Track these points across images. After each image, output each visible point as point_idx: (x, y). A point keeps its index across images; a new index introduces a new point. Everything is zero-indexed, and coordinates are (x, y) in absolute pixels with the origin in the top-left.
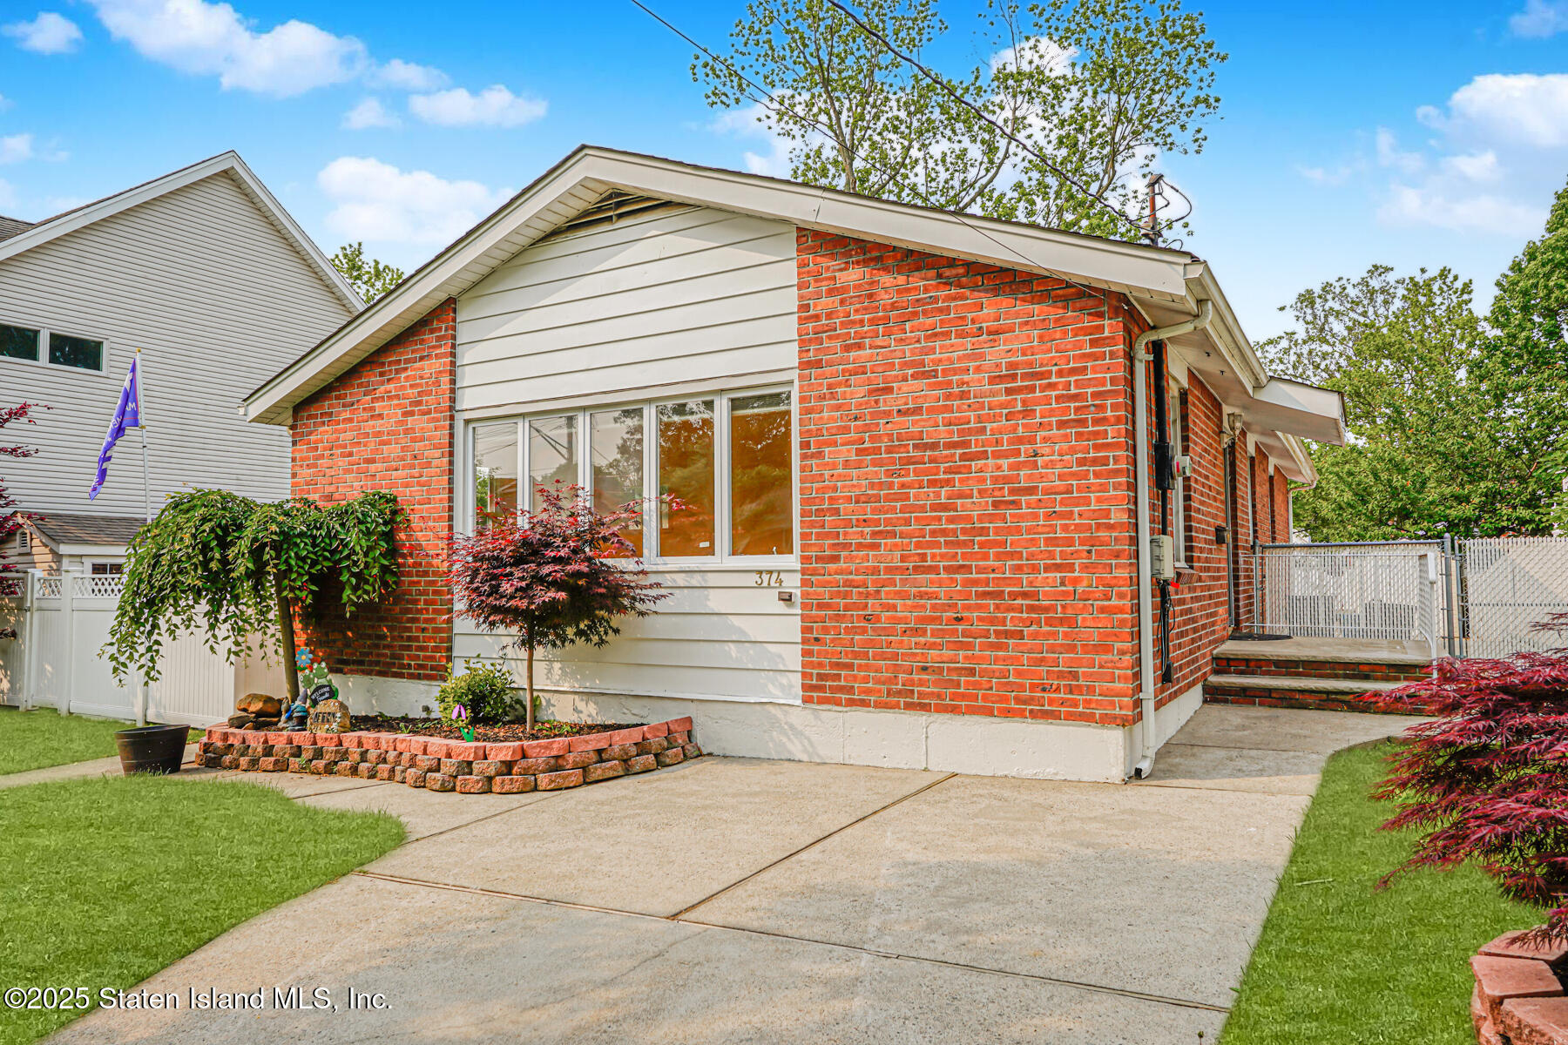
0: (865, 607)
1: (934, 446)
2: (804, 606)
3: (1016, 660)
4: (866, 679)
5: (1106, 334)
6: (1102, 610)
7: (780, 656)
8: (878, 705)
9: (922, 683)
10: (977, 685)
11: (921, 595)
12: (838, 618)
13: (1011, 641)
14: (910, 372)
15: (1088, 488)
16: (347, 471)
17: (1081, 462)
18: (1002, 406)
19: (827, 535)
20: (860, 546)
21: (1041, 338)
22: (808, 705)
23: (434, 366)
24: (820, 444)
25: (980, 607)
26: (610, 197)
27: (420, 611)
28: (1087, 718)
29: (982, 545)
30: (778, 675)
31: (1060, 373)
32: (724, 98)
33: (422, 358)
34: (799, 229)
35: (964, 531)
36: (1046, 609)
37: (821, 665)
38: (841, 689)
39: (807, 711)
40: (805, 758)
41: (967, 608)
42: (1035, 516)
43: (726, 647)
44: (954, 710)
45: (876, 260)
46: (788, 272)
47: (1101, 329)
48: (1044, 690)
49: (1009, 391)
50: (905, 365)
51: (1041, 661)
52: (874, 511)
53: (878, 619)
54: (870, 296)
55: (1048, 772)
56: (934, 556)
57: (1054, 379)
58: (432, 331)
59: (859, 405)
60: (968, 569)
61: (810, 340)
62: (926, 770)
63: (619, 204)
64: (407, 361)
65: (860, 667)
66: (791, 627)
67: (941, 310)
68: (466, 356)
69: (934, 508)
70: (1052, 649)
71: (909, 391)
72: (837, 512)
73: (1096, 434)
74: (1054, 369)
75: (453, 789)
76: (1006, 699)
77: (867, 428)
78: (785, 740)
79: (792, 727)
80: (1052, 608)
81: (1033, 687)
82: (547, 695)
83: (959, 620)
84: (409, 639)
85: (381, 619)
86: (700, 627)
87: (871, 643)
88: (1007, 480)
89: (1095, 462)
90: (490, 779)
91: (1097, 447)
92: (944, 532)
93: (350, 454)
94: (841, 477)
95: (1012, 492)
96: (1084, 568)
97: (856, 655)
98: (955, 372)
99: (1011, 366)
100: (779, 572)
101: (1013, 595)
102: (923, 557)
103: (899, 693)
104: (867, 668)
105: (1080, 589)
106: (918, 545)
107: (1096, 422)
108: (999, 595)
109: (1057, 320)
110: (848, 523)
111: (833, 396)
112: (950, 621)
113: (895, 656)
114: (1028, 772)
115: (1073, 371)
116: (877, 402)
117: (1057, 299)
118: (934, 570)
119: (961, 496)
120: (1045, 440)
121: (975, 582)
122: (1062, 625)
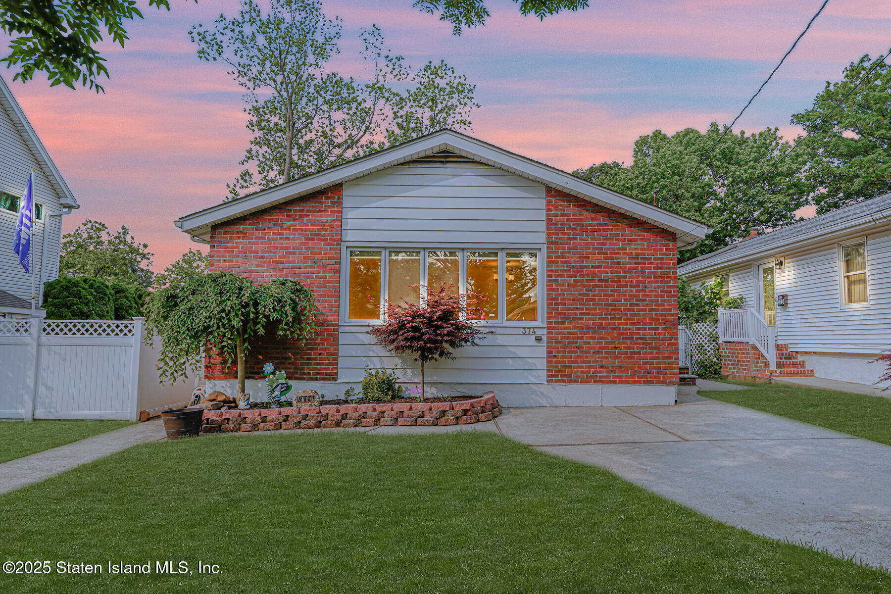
0: (577, 343)
1: (607, 281)
2: (548, 342)
3: (638, 363)
4: (577, 372)
5: (671, 247)
6: (669, 344)
7: (534, 364)
8: (582, 382)
9: (601, 372)
10: (623, 372)
11: (601, 338)
12: (565, 347)
13: (636, 356)
14: (597, 251)
15: (664, 301)
17: (662, 291)
18: (633, 268)
19: (560, 314)
20: (575, 319)
21: (648, 245)
22: (550, 383)
23: (326, 217)
24: (556, 276)
25: (624, 343)
26: (443, 152)
27: (319, 344)
28: (663, 383)
29: (625, 319)
30: (532, 371)
31: (655, 259)
33: (320, 211)
34: (547, 187)
35: (618, 314)
36: (649, 344)
37: (557, 366)
38: (566, 376)
39: (549, 386)
40: (548, 405)
41: (619, 343)
42: (645, 310)
43: (507, 360)
44: (614, 382)
45: (582, 206)
46: (542, 203)
47: (669, 245)
48: (648, 373)
49: (636, 263)
50: (594, 249)
51: (647, 363)
52: (581, 304)
53: (582, 347)
54: (580, 219)
55: (649, 403)
56: (606, 323)
57: (652, 261)
58: (328, 198)
59: (574, 262)
60: (619, 328)
61: (553, 234)
62: (602, 406)
63: (447, 157)
64: (310, 211)
65: (574, 367)
66: (542, 351)
67: (609, 230)
68: (349, 214)
69: (606, 305)
70: (651, 358)
71: (597, 259)
72: (564, 304)
73: (667, 282)
74: (653, 257)
76: (634, 377)
77: (578, 271)
78: (538, 398)
79: (542, 393)
80: (651, 343)
81: (644, 372)
83: (616, 348)
84: (309, 359)
85: (287, 349)
86: (493, 352)
87: (579, 357)
88: (635, 296)
89: (666, 292)
90: (458, 418)
91: (668, 287)
92: (610, 314)
93: (262, 257)
94: (566, 290)
95: (637, 300)
96: (663, 329)
97: (572, 362)
98: (616, 253)
99: (637, 254)
100: (534, 328)
101: (637, 339)
102: (602, 324)
103: (591, 377)
104: (578, 367)
105: (661, 337)
106: (599, 319)
107: (667, 277)
108: (632, 338)
109: (654, 240)
110: (570, 309)
111: (563, 257)
112: (613, 348)
113: (590, 362)
114: (640, 404)
115: (659, 259)
116: (583, 261)
117: (654, 232)
118: (606, 328)
119: (617, 301)
120: (649, 282)
121: (622, 334)
122: (655, 349)
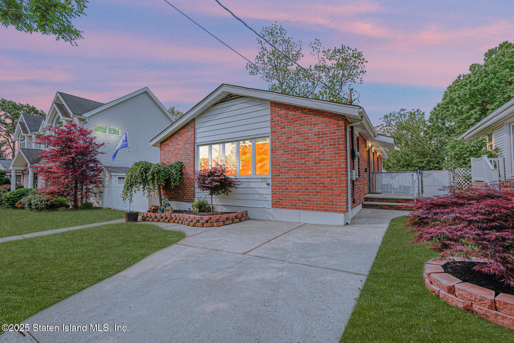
0: (286, 186)
1: (301, 150)
2: (272, 186)
3: (320, 198)
4: (286, 202)
5: (340, 124)
6: (339, 187)
7: (267, 197)
8: (289, 208)
9: (298, 203)
10: (311, 204)
11: (298, 184)
12: (280, 189)
13: (318, 194)
14: (296, 133)
15: (336, 159)
16: (172, 157)
17: (334, 153)
18: (317, 141)
19: (277, 170)
20: (284, 173)
21: (325, 126)
22: (273, 208)
23: (190, 133)
24: (275, 150)
25: (311, 186)
26: (229, 95)
27: (188, 187)
28: (336, 211)
29: (312, 172)
30: (266, 201)
31: (330, 133)
32: (253, 73)
33: (188, 132)
34: (271, 102)
35: (308, 169)
36: (326, 187)
37: (276, 199)
38: (280, 205)
39: (273, 210)
40: (272, 220)
41: (308, 186)
42: (324, 166)
43: (255, 195)
44: (306, 209)
45: (288, 108)
46: (268, 111)
47: (339, 123)
48: (326, 205)
49: (318, 138)
50: (295, 132)
51: (325, 198)
52: (288, 165)
53: (289, 189)
54: (287, 117)
55: (327, 223)
56: (301, 175)
57: (328, 135)
58: (190, 126)
59: (284, 141)
60: (309, 178)
61: (273, 127)
62: (299, 222)
63: (231, 97)
64: (185, 132)
65: (285, 200)
66: (269, 191)
67: (303, 120)
68: (197, 131)
69: (302, 164)
70: (328, 196)
71: (295, 138)
72: (279, 165)
73: (338, 147)
74: (328, 132)
75: (195, 226)
76: (317, 207)
77: (286, 146)
78: (268, 216)
79: (269, 213)
80: (328, 186)
81: (323, 204)
82: (215, 206)
83: (307, 189)
84: (185, 193)
85: (179, 189)
86: (249, 191)
87: (287, 194)
88: (318, 158)
89: (338, 153)
90: (203, 224)
91: (338, 150)
92: (304, 170)
93: (172, 153)
94: (280, 157)
95: (319, 160)
96: (335, 177)
97: (284, 197)
98: (306, 133)
99: (319, 132)
100: (266, 178)
101: (319, 184)
102: (299, 175)
103: (293, 205)
104: (286, 200)
105: (334, 182)
106: (297, 172)
107: (338, 144)
108: (316, 183)
109: (329, 122)
110: (282, 168)
111: (278, 139)
112: (305, 189)
113: (293, 197)
114: (322, 223)
115: (333, 133)
116: (288, 140)
117: (329, 117)
118: (301, 178)
119: (307, 161)
120: (326, 148)
121: (310, 181)
122: (330, 190)
